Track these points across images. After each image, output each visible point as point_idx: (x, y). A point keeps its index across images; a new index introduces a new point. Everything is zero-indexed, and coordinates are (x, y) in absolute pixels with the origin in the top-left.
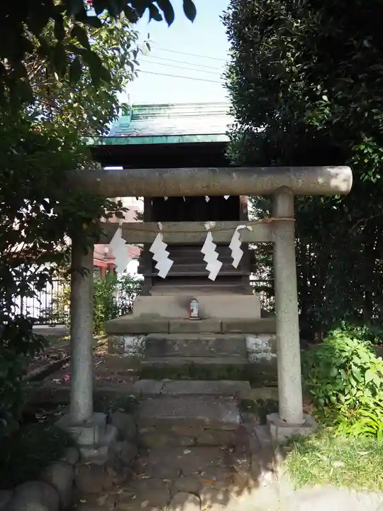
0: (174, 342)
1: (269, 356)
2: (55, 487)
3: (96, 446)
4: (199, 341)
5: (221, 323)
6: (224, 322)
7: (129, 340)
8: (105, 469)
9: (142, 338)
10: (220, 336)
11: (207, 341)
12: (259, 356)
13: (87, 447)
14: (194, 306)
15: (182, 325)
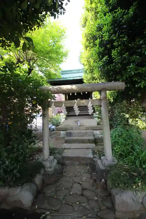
0: (74, 133)
1: (100, 136)
2: (35, 184)
3: (50, 167)
4: (80, 132)
5: (86, 127)
6: (87, 127)
7: (62, 132)
8: (52, 176)
9: (65, 131)
10: (86, 131)
11: (83, 132)
12: (97, 136)
13: (48, 168)
14: (79, 123)
15: (76, 128)
